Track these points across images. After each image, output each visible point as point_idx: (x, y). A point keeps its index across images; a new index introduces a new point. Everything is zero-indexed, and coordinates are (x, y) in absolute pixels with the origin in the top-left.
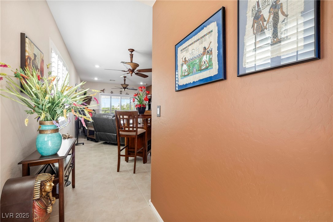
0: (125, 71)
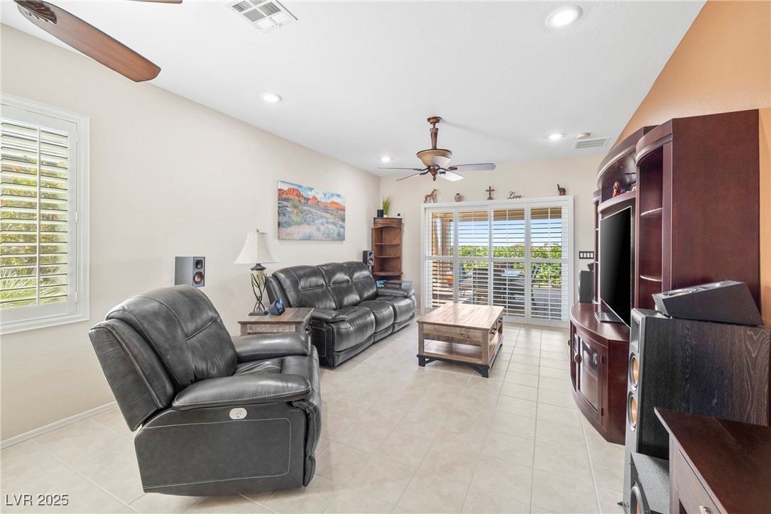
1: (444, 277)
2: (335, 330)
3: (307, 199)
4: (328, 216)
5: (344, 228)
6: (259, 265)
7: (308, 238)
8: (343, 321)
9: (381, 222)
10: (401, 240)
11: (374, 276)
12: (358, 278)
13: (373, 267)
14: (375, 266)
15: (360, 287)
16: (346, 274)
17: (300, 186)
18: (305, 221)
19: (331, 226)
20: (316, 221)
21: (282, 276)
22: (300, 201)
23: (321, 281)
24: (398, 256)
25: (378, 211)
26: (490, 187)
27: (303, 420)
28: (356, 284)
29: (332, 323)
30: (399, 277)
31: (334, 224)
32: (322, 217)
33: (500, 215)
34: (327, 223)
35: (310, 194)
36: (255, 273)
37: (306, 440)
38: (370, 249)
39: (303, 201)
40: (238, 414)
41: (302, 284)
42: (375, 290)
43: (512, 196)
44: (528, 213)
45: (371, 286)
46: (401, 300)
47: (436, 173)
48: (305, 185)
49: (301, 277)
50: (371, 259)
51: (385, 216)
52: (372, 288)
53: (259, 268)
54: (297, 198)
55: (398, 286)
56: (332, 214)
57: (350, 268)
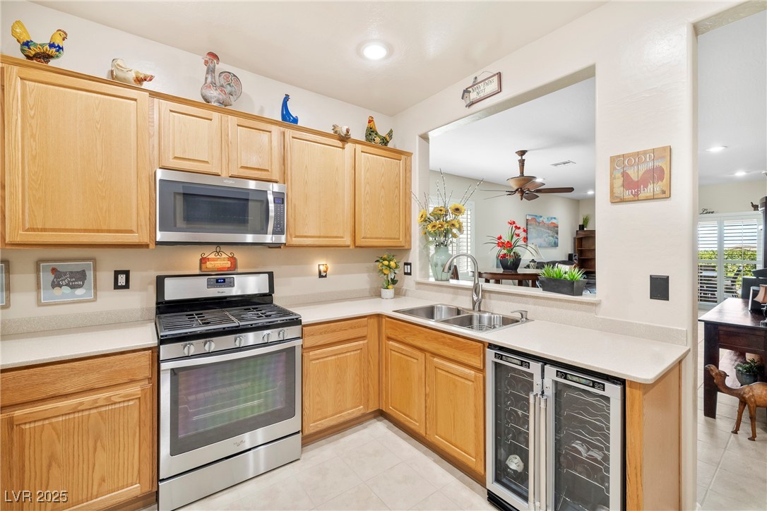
3: (539, 223)
5: (557, 238)
9: (582, 234)
13: (576, 264)
17: (536, 216)
18: (538, 236)
19: (551, 238)
20: (544, 236)
25: (580, 225)
31: (553, 237)
32: (546, 233)
34: (549, 236)
35: (541, 220)
43: (705, 212)
48: (539, 215)
50: (575, 259)
51: (585, 229)
54: (535, 223)
56: (551, 230)
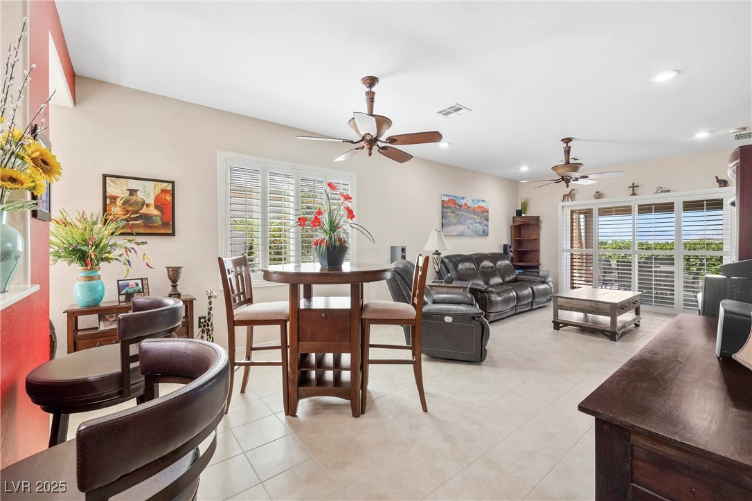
0: (352, 142)
1: (588, 272)
2: (487, 298)
3: (460, 206)
4: (476, 217)
5: (487, 226)
6: (437, 251)
7: (461, 235)
8: (492, 292)
9: (519, 221)
10: (539, 235)
11: (514, 266)
12: (500, 266)
13: (512, 257)
14: (515, 258)
15: (502, 273)
16: (491, 262)
17: (456, 197)
18: (459, 222)
19: (478, 225)
20: (467, 222)
21: (446, 260)
22: (456, 208)
23: (473, 266)
24: (536, 249)
25: (517, 211)
26: (633, 184)
27: (480, 327)
28: (499, 270)
29: (485, 292)
30: (537, 267)
31: (480, 223)
32: (471, 218)
33: (644, 209)
34: (475, 223)
35: (463, 202)
36: (435, 256)
37: (482, 338)
38: (510, 243)
39: (458, 207)
40: (448, 319)
41: (460, 266)
42: (515, 276)
43: (659, 191)
44: (678, 206)
45: (512, 273)
46: (539, 284)
47: (569, 181)
48: (459, 195)
49: (459, 262)
50: (511, 251)
51: (523, 215)
52: (513, 274)
53: (437, 253)
54: (454, 206)
55: (536, 274)
56: (478, 216)
57: (494, 257)
